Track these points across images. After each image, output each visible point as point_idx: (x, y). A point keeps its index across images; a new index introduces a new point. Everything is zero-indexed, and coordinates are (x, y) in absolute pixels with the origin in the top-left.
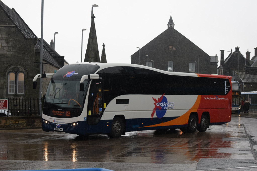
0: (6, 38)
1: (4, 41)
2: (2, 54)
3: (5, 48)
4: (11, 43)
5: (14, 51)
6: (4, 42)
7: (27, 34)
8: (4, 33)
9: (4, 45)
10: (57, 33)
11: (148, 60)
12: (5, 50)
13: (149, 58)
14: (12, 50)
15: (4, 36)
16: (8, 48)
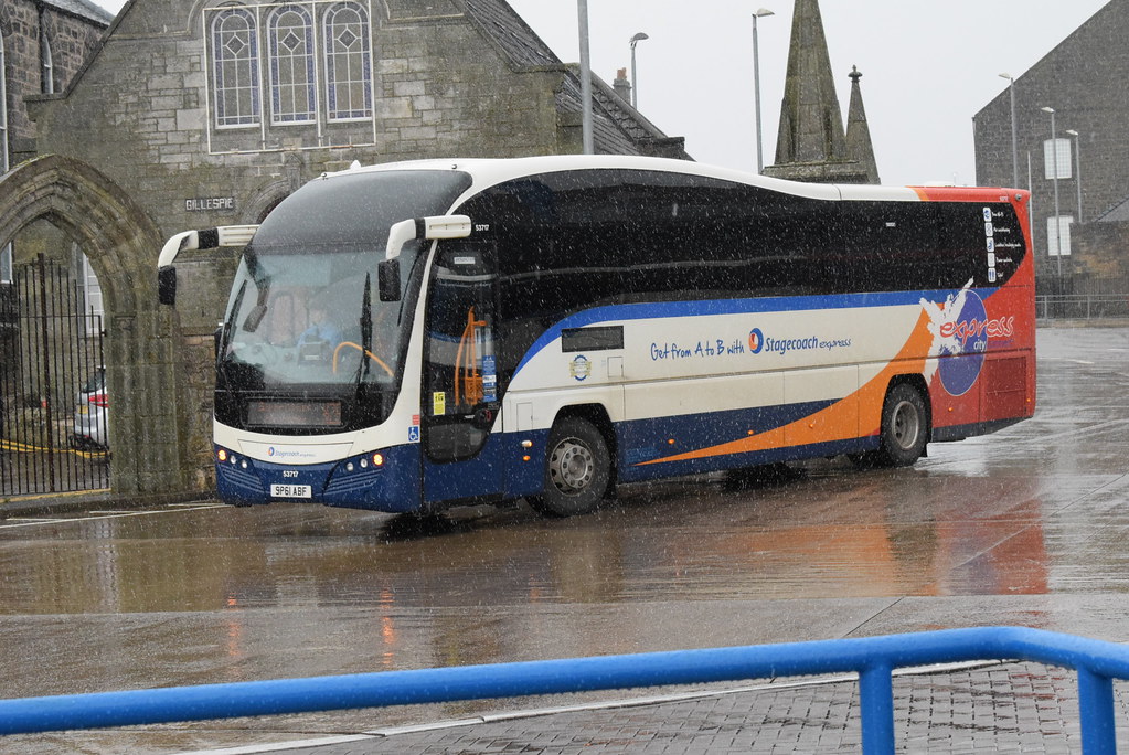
0: (432, 72)
1: (419, 88)
2: (418, 146)
3: (427, 117)
4: (451, 92)
5: (465, 126)
6: (422, 91)
7: (518, 49)
8: (418, 51)
9: (424, 103)
10: (642, 36)
11: (1053, 131)
12: (426, 125)
13: (1055, 118)
14: (457, 125)
15: (418, 67)
16: (439, 114)
